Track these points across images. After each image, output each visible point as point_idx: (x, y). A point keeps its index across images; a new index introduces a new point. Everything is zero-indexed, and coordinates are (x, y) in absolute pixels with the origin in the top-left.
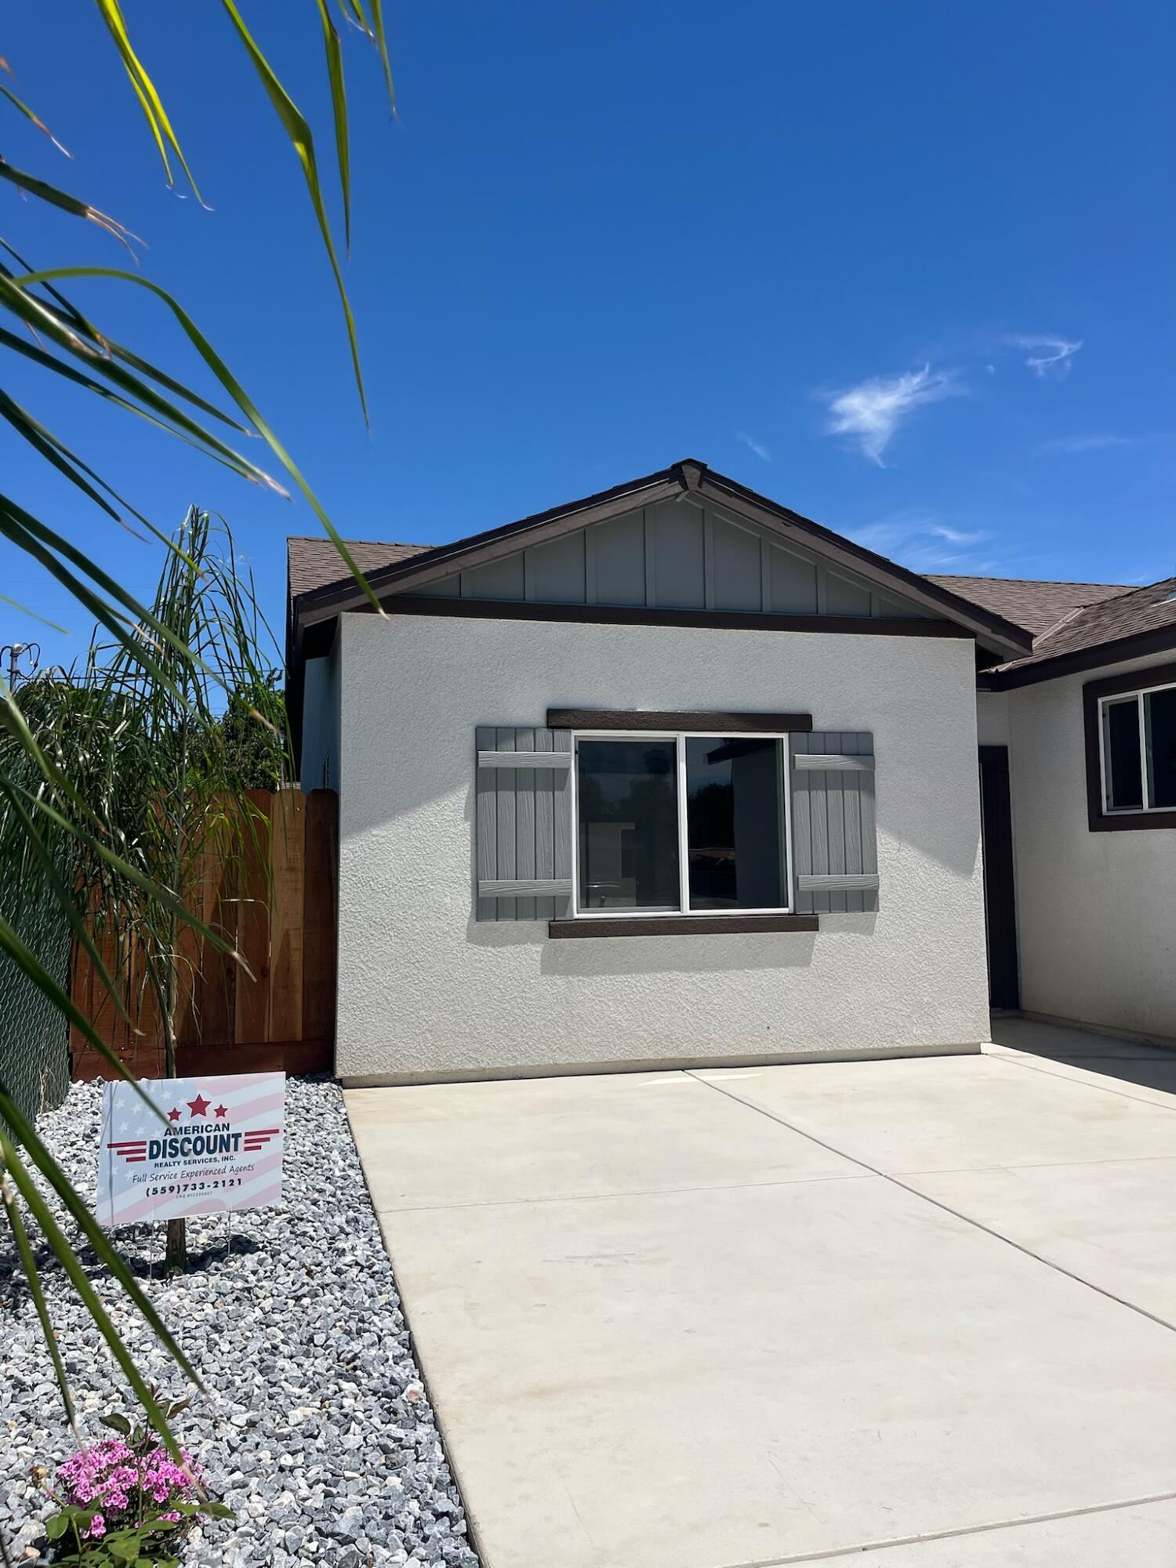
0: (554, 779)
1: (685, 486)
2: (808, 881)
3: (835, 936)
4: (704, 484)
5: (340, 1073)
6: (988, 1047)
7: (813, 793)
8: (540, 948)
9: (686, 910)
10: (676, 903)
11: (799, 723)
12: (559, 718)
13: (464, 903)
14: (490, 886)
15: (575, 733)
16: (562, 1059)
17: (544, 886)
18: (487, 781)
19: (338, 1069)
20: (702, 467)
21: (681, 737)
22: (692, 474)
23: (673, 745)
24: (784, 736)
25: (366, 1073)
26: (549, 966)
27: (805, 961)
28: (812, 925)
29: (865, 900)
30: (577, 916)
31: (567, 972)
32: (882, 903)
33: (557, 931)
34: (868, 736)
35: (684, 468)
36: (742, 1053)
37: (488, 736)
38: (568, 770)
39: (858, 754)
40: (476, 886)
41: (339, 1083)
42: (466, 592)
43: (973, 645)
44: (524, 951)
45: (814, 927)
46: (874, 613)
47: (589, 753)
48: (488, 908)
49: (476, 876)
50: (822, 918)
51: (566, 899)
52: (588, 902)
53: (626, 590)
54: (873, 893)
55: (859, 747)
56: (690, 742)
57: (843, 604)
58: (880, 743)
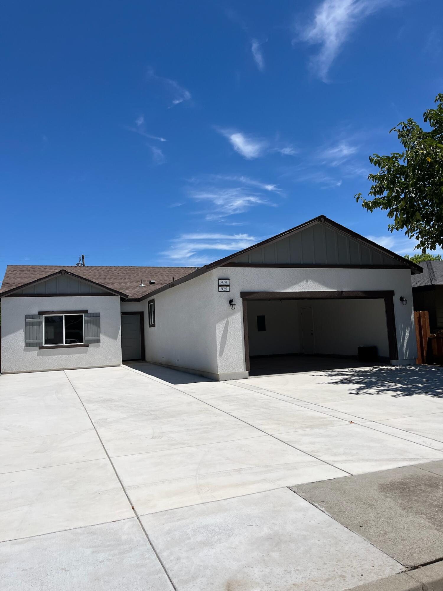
0: (40, 323)
1: (62, 274)
2: (87, 338)
3: (92, 348)
4: (66, 274)
5: (2, 372)
6: (122, 365)
7: (88, 324)
8: (37, 352)
9: (64, 344)
10: (63, 343)
11: (86, 312)
12: (41, 313)
13: (23, 344)
14: (28, 341)
15: (43, 315)
16: (41, 369)
17: (38, 341)
18: (27, 324)
19: (1, 371)
20: (65, 271)
21: (64, 315)
22: (63, 272)
23: (62, 316)
24: (83, 314)
25: (6, 372)
26: (39, 355)
27: (86, 352)
28: (87, 346)
29: (98, 341)
30: (44, 346)
31: (42, 356)
32: (101, 342)
33: (41, 348)
34: (99, 313)
35: (62, 271)
36: (74, 367)
37: (28, 317)
38: (42, 322)
39: (90, 317)
40: (25, 341)
41: (2, 373)
42: (24, 293)
43: (120, 297)
44: (34, 353)
45: (88, 346)
46: (101, 292)
47: (46, 319)
48: (28, 345)
49: (26, 339)
50: (90, 345)
51: (42, 343)
52: (46, 343)
53: (54, 291)
54: (100, 340)
55: (97, 316)
56: (65, 315)
57: (95, 291)
58: (101, 315)
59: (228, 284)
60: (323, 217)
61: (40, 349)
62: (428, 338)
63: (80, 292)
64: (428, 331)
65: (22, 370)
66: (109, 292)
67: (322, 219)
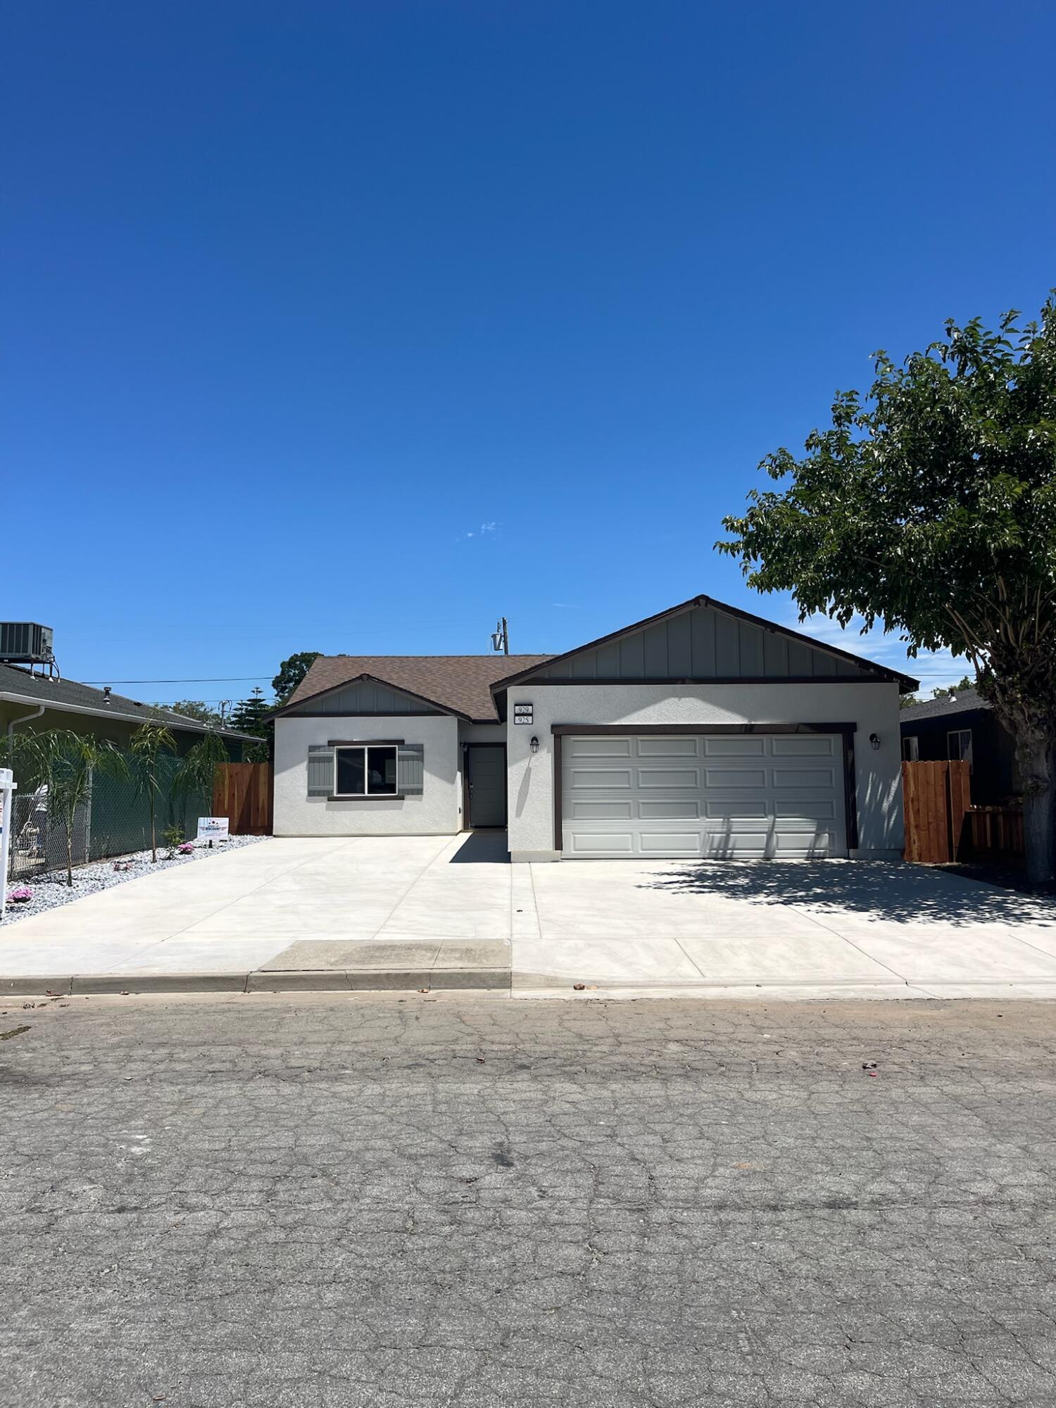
0: (330, 759)
1: (364, 681)
2: (402, 787)
3: (410, 802)
4: (370, 680)
5: (274, 834)
7: (405, 762)
8: (325, 804)
9: (367, 794)
10: (364, 793)
11: (401, 742)
12: (331, 743)
13: (306, 792)
14: (313, 788)
15: (336, 747)
16: (331, 833)
17: (327, 788)
18: (312, 760)
20: (368, 675)
21: (366, 747)
22: (365, 677)
23: (363, 750)
24: (397, 746)
25: (281, 834)
26: (328, 809)
27: (401, 809)
29: (419, 792)
30: (336, 796)
31: (333, 810)
32: (424, 792)
33: (331, 799)
34: (422, 745)
37: (312, 748)
38: (333, 757)
39: (419, 751)
40: (308, 788)
41: (275, 836)
42: (307, 711)
43: (456, 719)
44: (321, 805)
45: (403, 799)
46: (426, 710)
47: (340, 752)
48: (312, 793)
49: (309, 785)
50: (407, 797)
51: (333, 791)
52: (339, 792)
53: (351, 708)
54: (422, 790)
55: (419, 748)
56: (369, 748)
57: (415, 708)
58: (426, 748)
59: (530, 711)
60: (703, 597)
61: (329, 800)
62: (966, 813)
63: (375, 710)
64: (966, 799)
65: (303, 833)
66: (437, 710)
67: (702, 602)
